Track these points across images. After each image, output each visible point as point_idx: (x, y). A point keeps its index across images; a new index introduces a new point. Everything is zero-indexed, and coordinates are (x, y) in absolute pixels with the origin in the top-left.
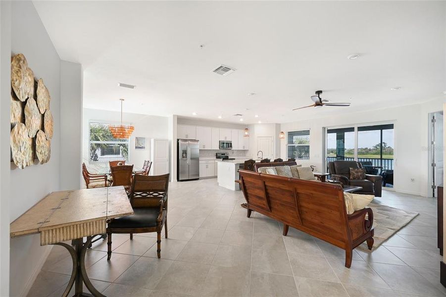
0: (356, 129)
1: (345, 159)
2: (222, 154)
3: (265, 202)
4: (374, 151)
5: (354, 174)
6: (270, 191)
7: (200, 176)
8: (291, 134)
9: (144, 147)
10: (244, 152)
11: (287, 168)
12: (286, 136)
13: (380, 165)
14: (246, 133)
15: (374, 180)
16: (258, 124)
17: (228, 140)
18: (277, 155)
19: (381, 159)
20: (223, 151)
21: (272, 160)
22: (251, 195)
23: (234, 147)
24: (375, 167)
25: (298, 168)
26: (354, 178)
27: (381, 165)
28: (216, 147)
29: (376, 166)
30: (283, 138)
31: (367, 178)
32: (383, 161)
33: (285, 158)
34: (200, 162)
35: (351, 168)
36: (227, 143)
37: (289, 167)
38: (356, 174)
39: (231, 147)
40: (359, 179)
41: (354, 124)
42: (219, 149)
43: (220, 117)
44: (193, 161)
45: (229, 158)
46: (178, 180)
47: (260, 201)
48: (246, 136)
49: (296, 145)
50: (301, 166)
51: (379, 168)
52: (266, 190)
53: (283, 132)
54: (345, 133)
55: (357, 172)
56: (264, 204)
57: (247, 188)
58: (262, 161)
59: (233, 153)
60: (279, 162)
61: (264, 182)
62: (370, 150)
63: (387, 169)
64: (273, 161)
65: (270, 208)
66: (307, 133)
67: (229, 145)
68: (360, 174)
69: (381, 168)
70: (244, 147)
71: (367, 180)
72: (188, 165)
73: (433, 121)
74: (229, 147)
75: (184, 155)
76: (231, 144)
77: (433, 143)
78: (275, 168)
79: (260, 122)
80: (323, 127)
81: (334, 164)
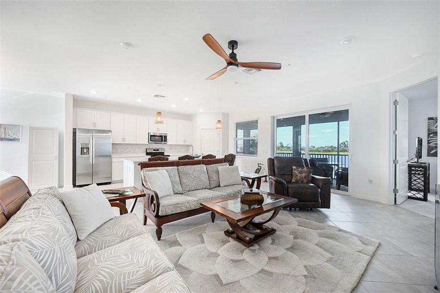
0: (307, 118)
1: (302, 155)
2: (154, 150)
5: (297, 175)
7: (114, 179)
8: (238, 126)
9: (19, 139)
10: (186, 146)
12: (234, 127)
13: (336, 163)
14: (159, 119)
15: (321, 185)
17: (162, 131)
18: (224, 150)
19: (338, 155)
20: (155, 146)
23: (171, 141)
24: (332, 165)
25: (219, 168)
27: (338, 162)
29: (333, 163)
31: (313, 180)
32: (340, 157)
34: (113, 160)
35: (294, 167)
36: (159, 136)
38: (299, 175)
39: (166, 141)
40: (302, 182)
41: (304, 112)
42: (148, 143)
46: (75, 185)
55: (301, 173)
63: (344, 166)
66: (255, 123)
67: (163, 138)
68: (304, 175)
69: (338, 165)
70: (185, 141)
71: (311, 184)
72: (91, 163)
73: (396, 103)
74: (162, 141)
75: (85, 151)
76: (166, 137)
77: (394, 132)
78: (178, 169)
79: (201, 110)
80: (272, 116)
81: (273, 161)
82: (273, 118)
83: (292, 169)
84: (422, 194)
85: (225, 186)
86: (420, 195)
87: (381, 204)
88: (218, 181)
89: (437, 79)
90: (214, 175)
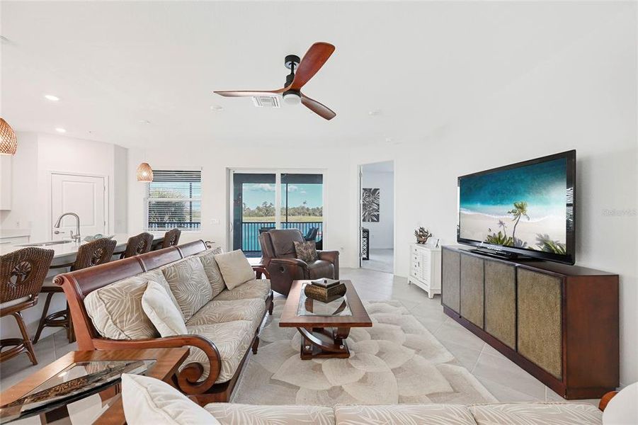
0: (278, 178)
5: (302, 252)
18: (118, 223)
25: (217, 257)
31: (319, 256)
35: (296, 243)
37: (198, 258)
38: (305, 252)
40: (310, 260)
41: (275, 169)
53: (147, 165)
55: (306, 249)
66: (192, 176)
68: (310, 251)
71: (318, 262)
77: (360, 202)
78: (164, 273)
79: (61, 130)
80: (227, 168)
81: (270, 237)
82: (228, 170)
83: (294, 246)
85: (236, 287)
86: (365, 256)
88: (221, 281)
89: (393, 161)
90: (215, 272)
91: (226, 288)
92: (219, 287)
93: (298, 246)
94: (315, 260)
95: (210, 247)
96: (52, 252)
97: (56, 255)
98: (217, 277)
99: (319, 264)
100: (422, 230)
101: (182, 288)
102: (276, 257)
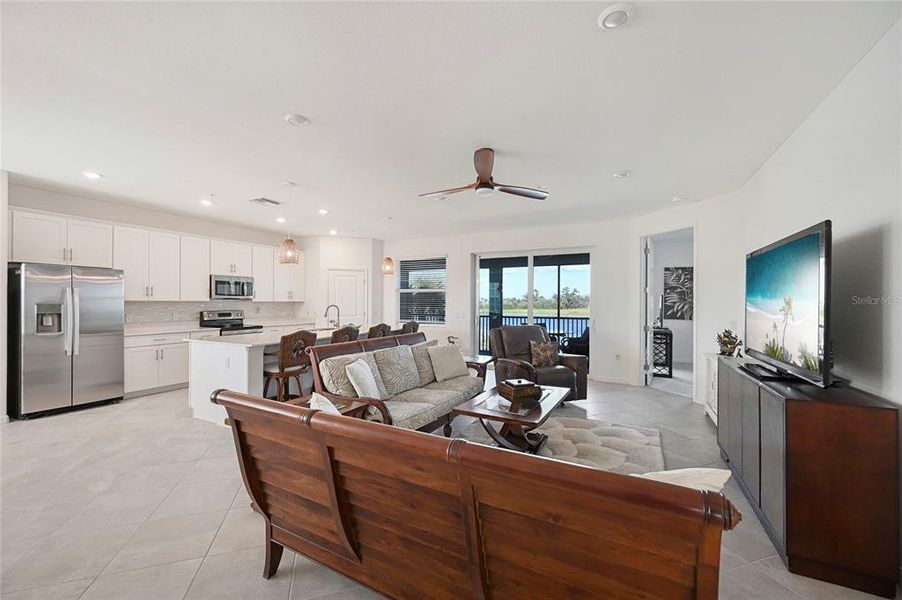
0: (531, 261)
2: (220, 315)
3: (334, 523)
4: (524, 304)
5: (538, 353)
6: (354, 486)
7: (129, 388)
8: (406, 267)
10: (292, 307)
11: (404, 351)
12: (396, 268)
14: (290, 254)
16: (329, 236)
17: (242, 272)
18: (375, 313)
20: (223, 305)
21: (364, 330)
22: (279, 491)
23: (261, 294)
25: (430, 349)
26: (539, 365)
28: (200, 293)
30: (390, 273)
31: (562, 361)
33: (395, 322)
34: (128, 342)
35: (532, 342)
36: (236, 283)
37: (409, 348)
38: (542, 354)
39: (250, 294)
40: (548, 364)
41: (527, 251)
42: (208, 299)
43: (206, 203)
44: (93, 340)
45: (246, 323)
47: (314, 519)
48: (287, 262)
49: (415, 291)
50: (435, 342)
51: (561, 335)
52: (338, 481)
53: (389, 259)
54: (504, 269)
55: (544, 350)
56: (332, 532)
57: (260, 466)
58: (337, 336)
59: (258, 310)
60: (380, 336)
61: (331, 450)
62: (519, 301)
64: (367, 331)
65: (357, 547)
66: (440, 263)
67: (243, 289)
68: (549, 353)
70: (290, 295)
71: (559, 367)
72: (69, 354)
73: (646, 251)
74: (243, 294)
75: (49, 321)
76: (250, 285)
77: (645, 290)
78: (374, 355)
79: (333, 232)
80: (472, 254)
81: (501, 334)
82: (474, 256)
83: (530, 346)
84: (668, 369)
85: (445, 380)
86: (665, 371)
87: (632, 386)
88: (431, 372)
89: (692, 228)
90: (425, 364)
91: (435, 380)
92: (427, 378)
93: (535, 346)
94: (555, 365)
95: (453, 343)
96: (315, 335)
97: (318, 337)
98: (427, 367)
99: (560, 369)
100: (728, 334)
101: (388, 370)
102: (505, 357)
